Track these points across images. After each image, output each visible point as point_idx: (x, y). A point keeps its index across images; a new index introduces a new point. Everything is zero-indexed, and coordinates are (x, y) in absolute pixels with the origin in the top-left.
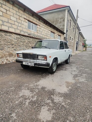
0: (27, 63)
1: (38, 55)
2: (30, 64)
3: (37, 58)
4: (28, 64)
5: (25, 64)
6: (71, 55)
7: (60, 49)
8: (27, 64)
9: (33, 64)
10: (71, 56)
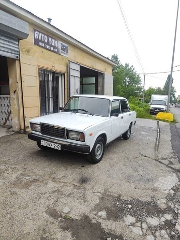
0: (48, 142)
1: (68, 131)
2: (53, 146)
3: (67, 135)
4: (50, 145)
5: (44, 145)
6: (133, 123)
7: (111, 115)
8: (48, 146)
9: (58, 147)
10: (135, 124)
